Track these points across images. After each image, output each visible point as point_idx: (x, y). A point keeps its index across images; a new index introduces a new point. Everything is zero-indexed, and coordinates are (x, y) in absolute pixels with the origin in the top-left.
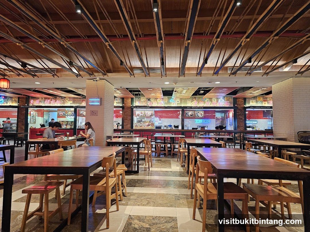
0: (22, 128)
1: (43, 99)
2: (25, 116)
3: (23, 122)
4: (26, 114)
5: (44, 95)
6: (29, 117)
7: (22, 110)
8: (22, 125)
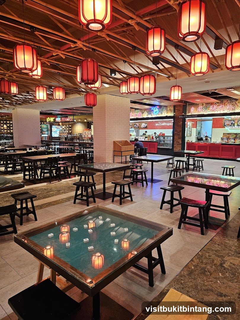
0: (179, 142)
1: (204, 105)
2: (183, 127)
3: (179, 135)
4: (183, 125)
5: (212, 99)
6: (186, 129)
7: (179, 121)
8: (179, 138)
